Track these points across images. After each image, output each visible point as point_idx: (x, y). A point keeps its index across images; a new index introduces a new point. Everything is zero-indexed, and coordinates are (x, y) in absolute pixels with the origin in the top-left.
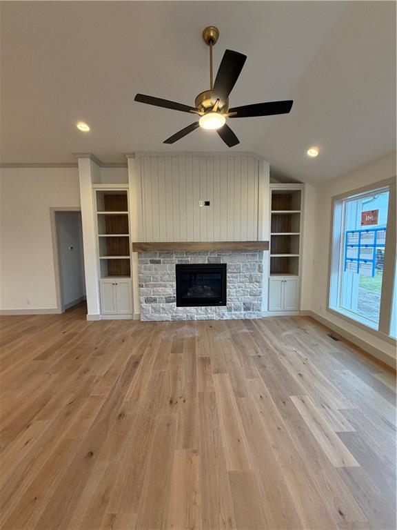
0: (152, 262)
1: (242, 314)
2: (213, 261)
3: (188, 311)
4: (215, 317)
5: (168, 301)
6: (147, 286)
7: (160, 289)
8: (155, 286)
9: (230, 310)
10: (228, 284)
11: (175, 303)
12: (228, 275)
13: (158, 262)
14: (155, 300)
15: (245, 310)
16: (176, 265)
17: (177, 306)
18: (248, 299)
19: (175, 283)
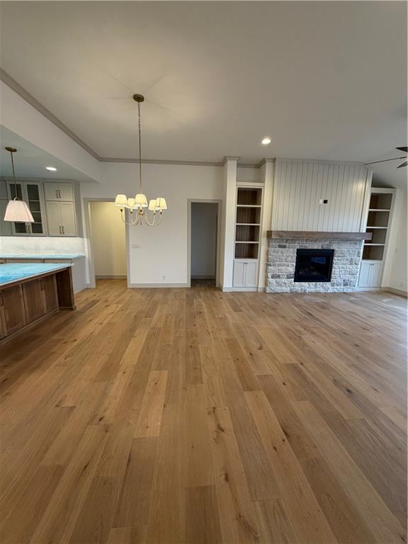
0: (280, 246)
1: (341, 289)
2: (325, 247)
3: (302, 286)
4: (322, 291)
5: (288, 277)
6: (274, 265)
7: (283, 268)
8: (280, 265)
9: (333, 285)
10: (334, 265)
11: (293, 279)
12: (335, 258)
13: (285, 247)
14: (279, 277)
15: (344, 285)
16: (298, 250)
17: (295, 281)
18: (347, 277)
19: (295, 264)
